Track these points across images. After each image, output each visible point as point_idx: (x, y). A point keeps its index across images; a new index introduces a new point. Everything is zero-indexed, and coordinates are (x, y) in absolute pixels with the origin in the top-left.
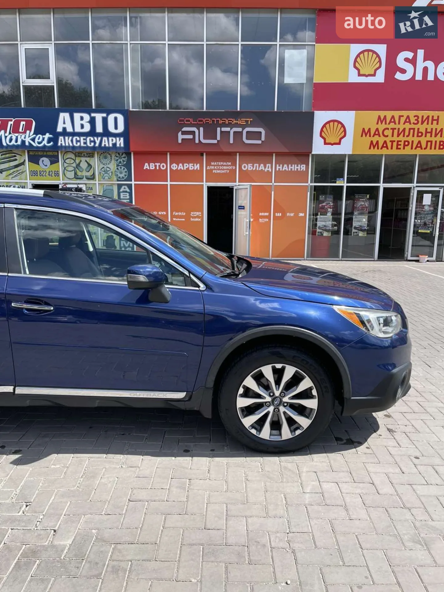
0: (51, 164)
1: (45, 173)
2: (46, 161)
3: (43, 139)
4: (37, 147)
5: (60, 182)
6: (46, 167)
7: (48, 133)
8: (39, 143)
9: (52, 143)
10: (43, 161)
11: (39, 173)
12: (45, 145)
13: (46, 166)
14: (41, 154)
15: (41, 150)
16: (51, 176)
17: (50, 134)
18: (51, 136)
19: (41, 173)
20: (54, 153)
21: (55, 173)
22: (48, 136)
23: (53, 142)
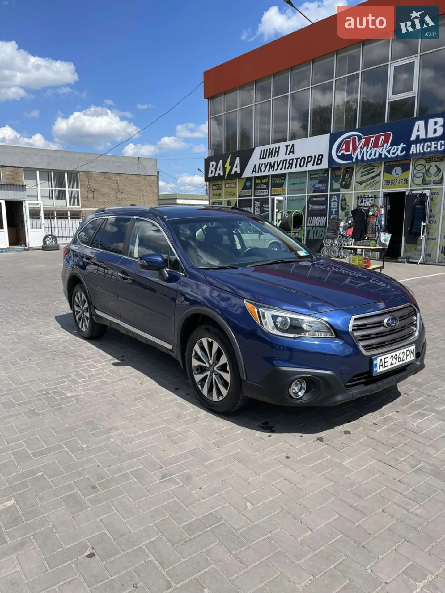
0: (402, 172)
1: (396, 181)
2: (399, 170)
3: (397, 150)
4: (391, 158)
5: (406, 189)
6: (398, 176)
7: (402, 143)
8: (393, 154)
9: (404, 152)
10: (396, 170)
11: (390, 182)
12: (398, 155)
13: (398, 174)
14: (395, 164)
15: (394, 160)
16: (401, 184)
17: (404, 144)
18: (405, 145)
19: (392, 182)
20: (406, 161)
21: (404, 181)
22: (402, 145)
23: (406, 151)
